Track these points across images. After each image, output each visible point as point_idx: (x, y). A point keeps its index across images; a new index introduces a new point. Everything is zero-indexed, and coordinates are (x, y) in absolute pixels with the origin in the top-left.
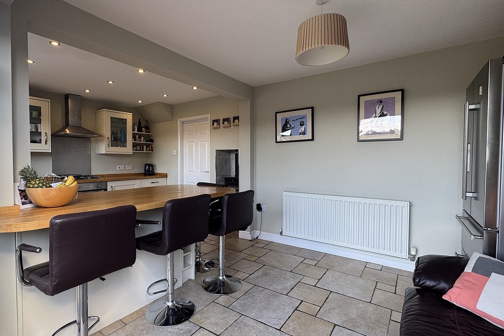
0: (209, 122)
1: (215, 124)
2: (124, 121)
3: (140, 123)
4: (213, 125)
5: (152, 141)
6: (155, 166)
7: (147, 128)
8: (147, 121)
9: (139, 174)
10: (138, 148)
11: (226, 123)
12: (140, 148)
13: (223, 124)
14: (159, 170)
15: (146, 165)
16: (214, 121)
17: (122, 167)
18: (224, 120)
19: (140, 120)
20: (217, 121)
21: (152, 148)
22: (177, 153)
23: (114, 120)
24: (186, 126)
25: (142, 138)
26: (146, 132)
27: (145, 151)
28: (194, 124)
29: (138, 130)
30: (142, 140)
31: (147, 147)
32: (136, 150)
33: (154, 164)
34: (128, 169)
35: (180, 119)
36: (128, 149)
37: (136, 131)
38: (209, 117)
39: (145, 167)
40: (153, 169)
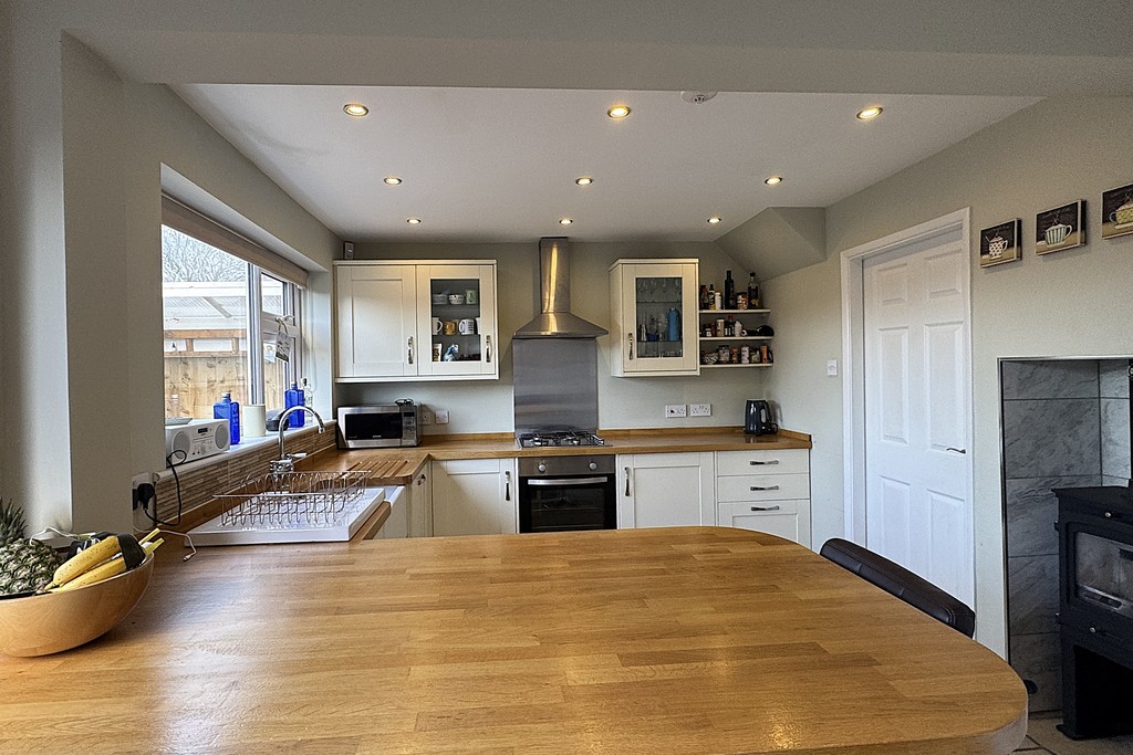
0: (966, 243)
1: (997, 247)
2: (675, 284)
3: (729, 283)
4: (985, 250)
5: (768, 331)
6: (779, 406)
7: (755, 295)
8: (753, 275)
9: (730, 431)
10: (725, 356)
11: (1057, 232)
12: (731, 356)
13: (1040, 237)
14: (789, 422)
15: (749, 403)
16: (988, 235)
17: (680, 409)
18: (1045, 221)
19: (729, 273)
20: (1010, 232)
21: (769, 351)
22: (840, 369)
23: (643, 286)
24: (873, 272)
25: (738, 325)
26: (750, 306)
27: (745, 363)
28: (902, 260)
29: (726, 304)
30: (737, 333)
31: (753, 350)
32: (718, 362)
33: (777, 402)
34: (697, 413)
35: (852, 251)
36: (688, 361)
37: (717, 308)
38: (965, 221)
39: (748, 408)
40: (772, 416)
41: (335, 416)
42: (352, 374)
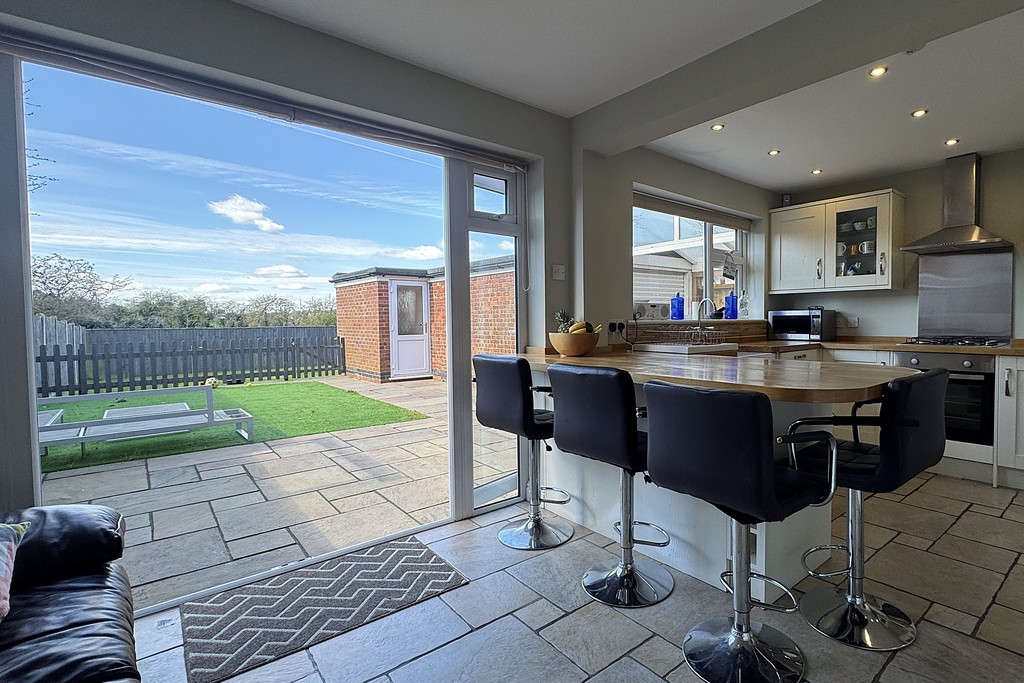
41: (766, 316)
42: (780, 288)
